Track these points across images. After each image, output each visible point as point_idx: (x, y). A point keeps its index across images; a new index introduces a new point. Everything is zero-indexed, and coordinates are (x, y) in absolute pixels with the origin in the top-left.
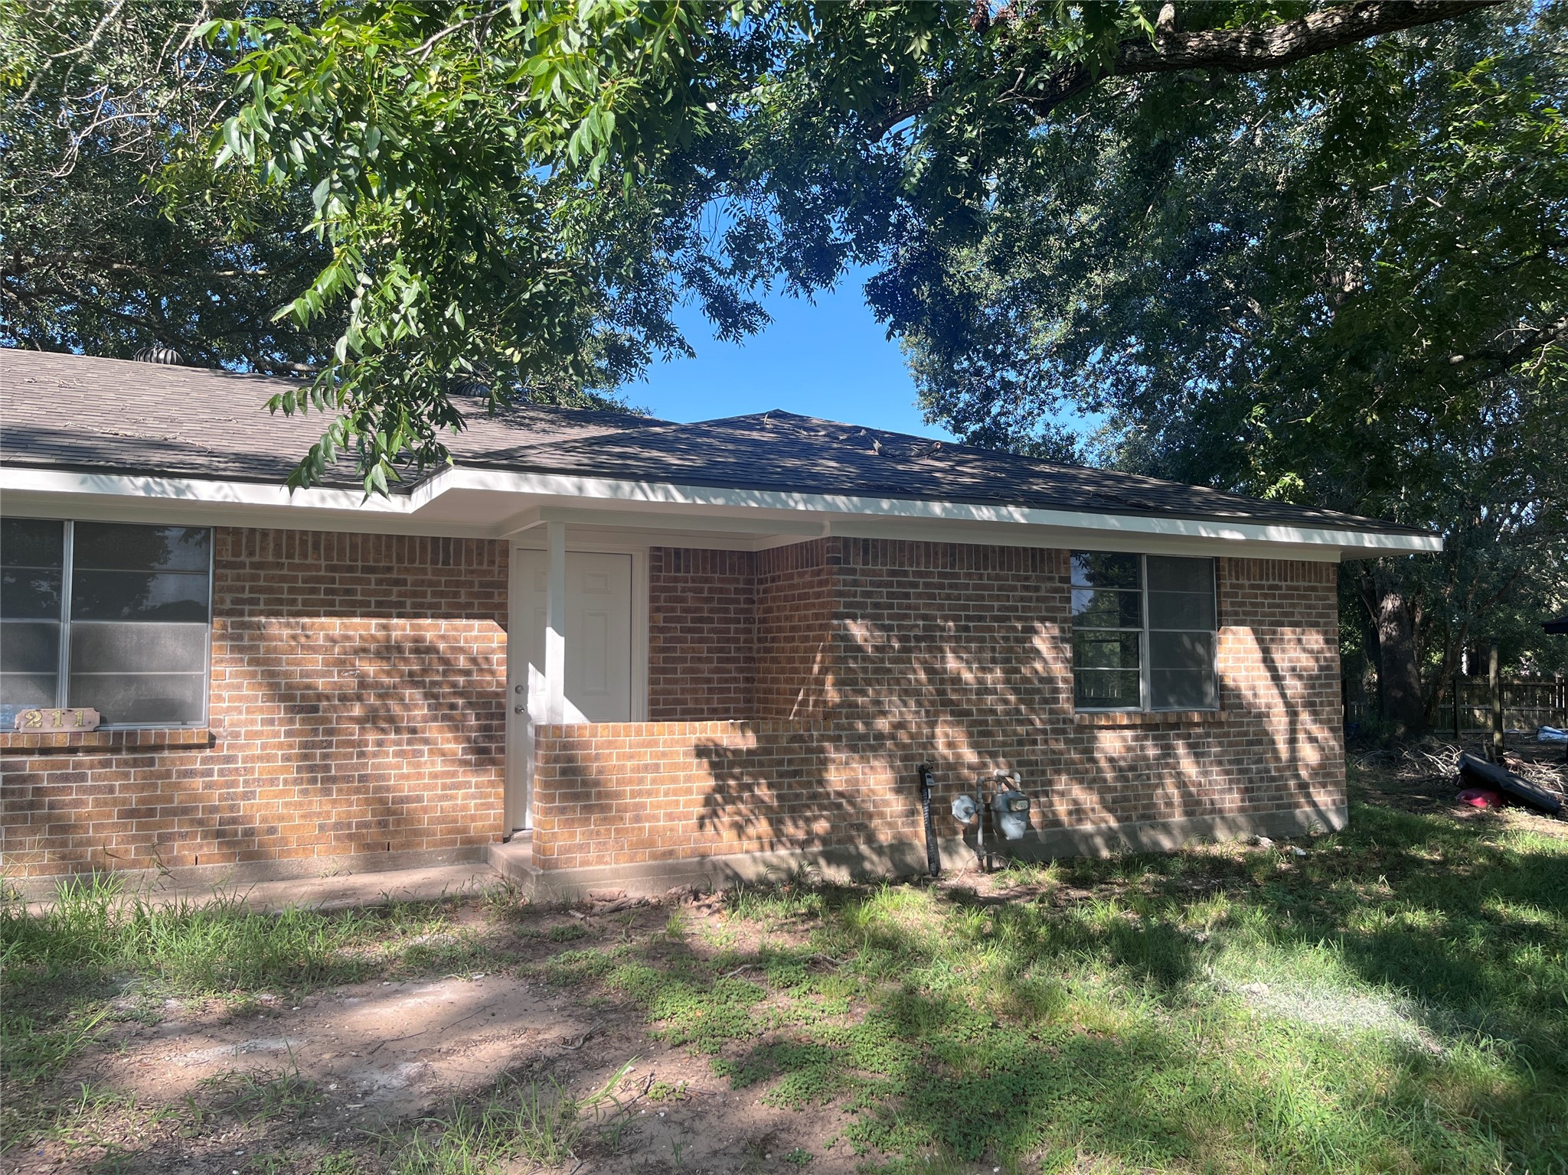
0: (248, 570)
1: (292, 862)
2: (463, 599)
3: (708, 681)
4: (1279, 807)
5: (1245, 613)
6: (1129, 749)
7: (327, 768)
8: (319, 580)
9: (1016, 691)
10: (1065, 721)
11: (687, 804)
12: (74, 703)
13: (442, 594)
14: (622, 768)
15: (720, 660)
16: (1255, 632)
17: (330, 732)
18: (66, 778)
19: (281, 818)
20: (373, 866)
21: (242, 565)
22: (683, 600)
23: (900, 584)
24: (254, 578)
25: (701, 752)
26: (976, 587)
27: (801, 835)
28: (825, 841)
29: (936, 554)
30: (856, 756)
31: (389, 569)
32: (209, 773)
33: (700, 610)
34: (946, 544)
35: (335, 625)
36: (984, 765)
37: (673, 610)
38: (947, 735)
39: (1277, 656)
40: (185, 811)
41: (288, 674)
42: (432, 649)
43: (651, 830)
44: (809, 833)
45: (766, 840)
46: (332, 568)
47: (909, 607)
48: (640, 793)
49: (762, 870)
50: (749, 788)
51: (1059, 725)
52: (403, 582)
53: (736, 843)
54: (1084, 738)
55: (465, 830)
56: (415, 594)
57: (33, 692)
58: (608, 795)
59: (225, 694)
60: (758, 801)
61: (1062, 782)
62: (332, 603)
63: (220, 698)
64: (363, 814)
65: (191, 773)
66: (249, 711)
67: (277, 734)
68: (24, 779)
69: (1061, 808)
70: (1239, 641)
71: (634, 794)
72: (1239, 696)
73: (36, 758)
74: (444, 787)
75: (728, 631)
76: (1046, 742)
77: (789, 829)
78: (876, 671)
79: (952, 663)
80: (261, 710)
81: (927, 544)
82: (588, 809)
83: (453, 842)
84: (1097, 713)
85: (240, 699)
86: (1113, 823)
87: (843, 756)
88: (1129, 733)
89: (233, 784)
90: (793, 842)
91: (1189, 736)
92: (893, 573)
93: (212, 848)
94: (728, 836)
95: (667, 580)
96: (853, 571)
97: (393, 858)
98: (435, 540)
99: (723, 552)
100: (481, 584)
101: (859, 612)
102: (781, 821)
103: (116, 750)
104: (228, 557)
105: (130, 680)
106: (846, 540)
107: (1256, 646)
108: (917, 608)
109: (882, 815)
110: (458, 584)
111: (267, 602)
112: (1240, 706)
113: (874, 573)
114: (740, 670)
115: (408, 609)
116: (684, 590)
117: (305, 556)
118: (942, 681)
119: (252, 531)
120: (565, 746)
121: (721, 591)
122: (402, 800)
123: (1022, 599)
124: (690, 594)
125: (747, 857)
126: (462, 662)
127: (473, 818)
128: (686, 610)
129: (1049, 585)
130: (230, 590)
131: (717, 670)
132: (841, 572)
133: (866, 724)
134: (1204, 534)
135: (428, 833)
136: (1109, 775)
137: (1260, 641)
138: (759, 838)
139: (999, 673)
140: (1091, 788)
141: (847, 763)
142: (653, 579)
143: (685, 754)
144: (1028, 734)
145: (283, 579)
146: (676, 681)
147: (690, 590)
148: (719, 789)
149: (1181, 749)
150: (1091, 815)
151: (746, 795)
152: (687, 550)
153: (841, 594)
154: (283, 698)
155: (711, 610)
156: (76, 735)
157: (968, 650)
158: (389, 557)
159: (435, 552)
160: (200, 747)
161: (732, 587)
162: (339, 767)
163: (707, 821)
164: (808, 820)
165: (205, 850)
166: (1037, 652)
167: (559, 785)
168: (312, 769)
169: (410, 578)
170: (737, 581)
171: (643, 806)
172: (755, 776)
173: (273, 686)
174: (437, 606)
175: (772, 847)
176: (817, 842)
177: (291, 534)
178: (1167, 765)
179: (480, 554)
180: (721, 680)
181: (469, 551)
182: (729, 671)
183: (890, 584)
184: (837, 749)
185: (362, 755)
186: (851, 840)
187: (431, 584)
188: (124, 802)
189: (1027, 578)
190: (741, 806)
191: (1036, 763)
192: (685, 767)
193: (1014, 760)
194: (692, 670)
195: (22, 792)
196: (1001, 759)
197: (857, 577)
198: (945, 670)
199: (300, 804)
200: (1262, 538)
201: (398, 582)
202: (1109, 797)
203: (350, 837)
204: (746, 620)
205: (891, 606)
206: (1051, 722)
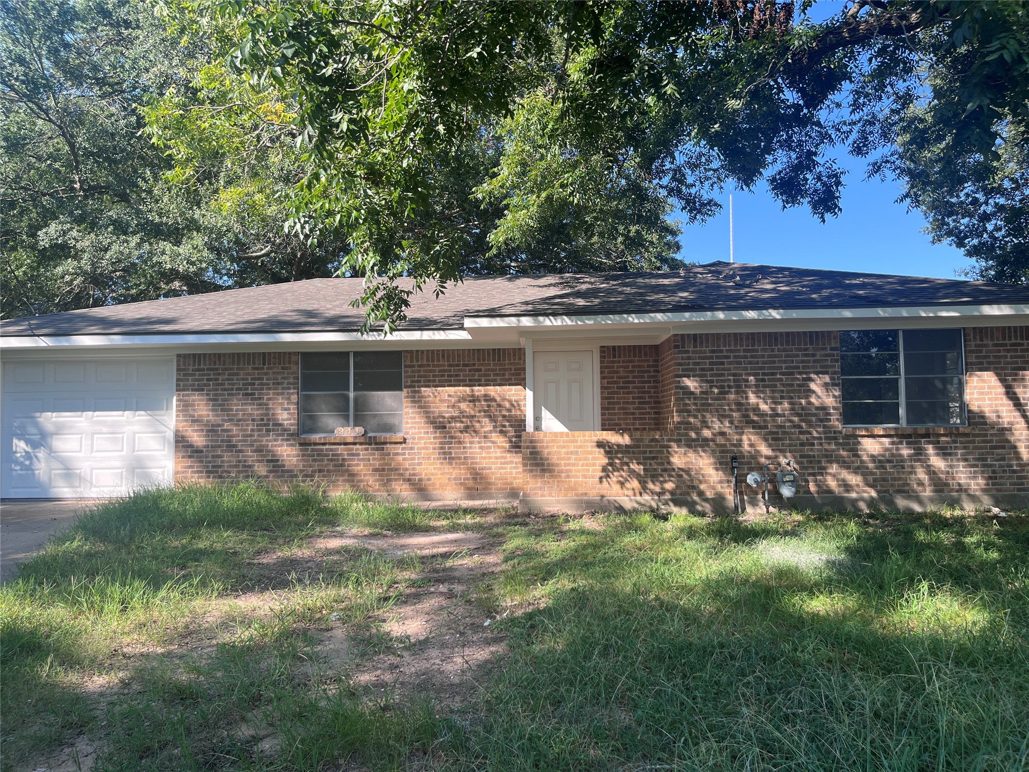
0: (416, 368)
1: (436, 493)
2: (507, 377)
3: (633, 414)
4: (1019, 490)
5: (988, 363)
6: (887, 450)
7: (450, 453)
8: (445, 371)
9: (799, 415)
10: (835, 432)
11: (594, 471)
12: (356, 425)
13: (497, 375)
14: (559, 453)
15: (640, 403)
16: (997, 375)
17: (452, 437)
18: (353, 455)
19: (433, 474)
20: (471, 497)
21: (414, 366)
22: (618, 372)
23: (717, 357)
24: (419, 371)
25: (600, 444)
26: (769, 356)
27: (657, 489)
28: (672, 493)
29: (742, 339)
30: (691, 451)
31: (474, 365)
32: (404, 454)
33: (628, 377)
34: (748, 333)
35: (452, 390)
36: (776, 457)
37: (613, 377)
38: (750, 440)
39: (1019, 391)
40: (396, 469)
41: (433, 412)
42: (494, 400)
43: (575, 482)
44: (662, 488)
45: (637, 491)
46: (450, 365)
47: (724, 369)
48: (569, 465)
49: (636, 506)
50: (627, 464)
51: (831, 436)
52: (480, 370)
53: (620, 491)
54: (851, 443)
55: (511, 483)
56: (485, 375)
57: (342, 421)
58: (553, 465)
59: (410, 421)
60: (632, 472)
61: (834, 468)
62: (450, 381)
63: (407, 423)
64: (466, 474)
65: (397, 454)
66: (419, 428)
67: (430, 438)
68: (338, 455)
69: (832, 483)
70: (983, 381)
71: (566, 465)
72: (983, 417)
73: (342, 446)
74: (501, 463)
75: (644, 387)
76: (821, 444)
77: (651, 486)
78: (703, 405)
79: (753, 399)
80: (423, 428)
81: (735, 334)
82: (543, 471)
83: (506, 489)
84: (859, 428)
85: (415, 423)
86: (874, 494)
87: (683, 450)
88: (886, 441)
89: (413, 459)
90: (653, 493)
91: (938, 442)
92: (713, 351)
93: (406, 486)
94: (616, 488)
95: (608, 362)
96: (688, 352)
97: (479, 494)
98: (494, 350)
99: (640, 346)
100: (515, 369)
101: (691, 373)
102: (646, 482)
103: (370, 444)
104: (408, 363)
105: (375, 416)
106: (683, 336)
107: (999, 384)
108: (729, 370)
109: (706, 482)
110: (505, 370)
111: (424, 381)
112: (985, 423)
113: (701, 352)
114: (652, 408)
115: (483, 382)
116: (618, 367)
117: (439, 361)
118: (747, 410)
119: (417, 351)
120: (531, 442)
121: (639, 366)
122: (482, 469)
123: (802, 362)
124: (621, 369)
125: (627, 498)
126: (507, 405)
127: (515, 478)
128: (619, 377)
129: (822, 352)
130: (410, 377)
131: (638, 408)
132: (680, 352)
133: (697, 433)
134: (924, 315)
135: (494, 484)
136: (871, 465)
137: (1002, 381)
138: (633, 489)
139: (786, 405)
140: (856, 473)
141: (685, 454)
142: (602, 362)
143: (592, 447)
144: (807, 439)
145: (430, 371)
146: (615, 414)
147: (621, 367)
148: (611, 464)
149: (930, 450)
150: (856, 488)
151: (625, 468)
152: (619, 347)
153: (680, 364)
154: (432, 423)
155: (634, 377)
156: (355, 437)
157: (763, 392)
158: (474, 359)
159: (494, 355)
160: (401, 443)
161: (646, 364)
162: (455, 453)
163: (604, 480)
164: (662, 482)
165: (404, 486)
166: (814, 392)
167: (529, 459)
168: (444, 453)
169: (483, 368)
170: (648, 361)
171: (571, 471)
172: (631, 459)
173: (428, 417)
174: (495, 380)
175: (641, 494)
176: (667, 494)
177: (433, 351)
178: (919, 460)
179: (514, 355)
180: (640, 414)
181: (509, 354)
182: (645, 409)
183: (712, 358)
184: (679, 446)
185: (464, 448)
186: (688, 494)
187: (492, 370)
188: (374, 465)
189: (806, 349)
190: (623, 474)
191: (814, 456)
192: (591, 453)
193: (797, 455)
194: (624, 409)
195: (338, 460)
196: (788, 454)
197: (690, 355)
198: (748, 404)
199: (440, 469)
200: (976, 314)
201: (478, 370)
202: (870, 478)
203: (461, 484)
204: (655, 382)
205: (712, 370)
206: (825, 433)
